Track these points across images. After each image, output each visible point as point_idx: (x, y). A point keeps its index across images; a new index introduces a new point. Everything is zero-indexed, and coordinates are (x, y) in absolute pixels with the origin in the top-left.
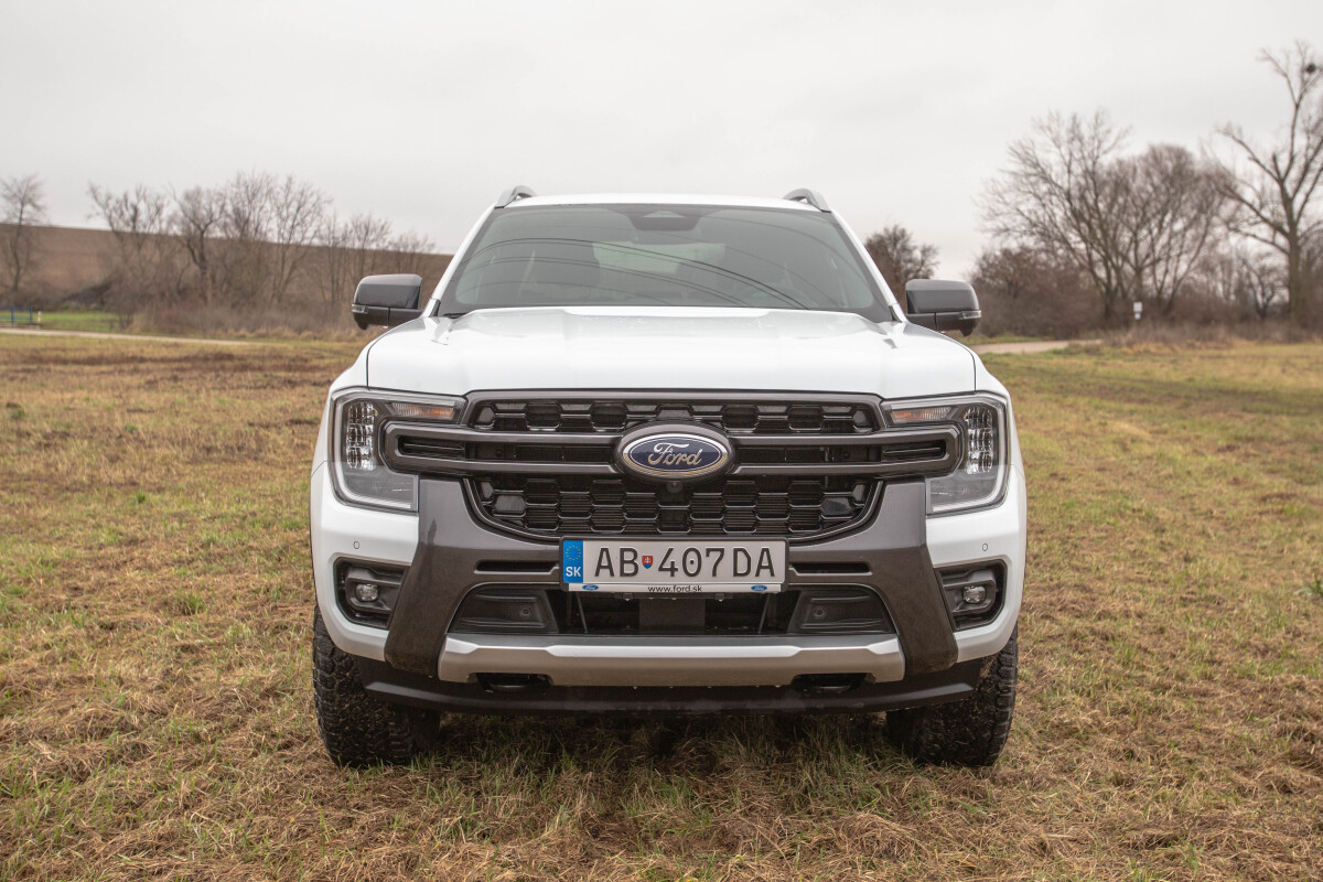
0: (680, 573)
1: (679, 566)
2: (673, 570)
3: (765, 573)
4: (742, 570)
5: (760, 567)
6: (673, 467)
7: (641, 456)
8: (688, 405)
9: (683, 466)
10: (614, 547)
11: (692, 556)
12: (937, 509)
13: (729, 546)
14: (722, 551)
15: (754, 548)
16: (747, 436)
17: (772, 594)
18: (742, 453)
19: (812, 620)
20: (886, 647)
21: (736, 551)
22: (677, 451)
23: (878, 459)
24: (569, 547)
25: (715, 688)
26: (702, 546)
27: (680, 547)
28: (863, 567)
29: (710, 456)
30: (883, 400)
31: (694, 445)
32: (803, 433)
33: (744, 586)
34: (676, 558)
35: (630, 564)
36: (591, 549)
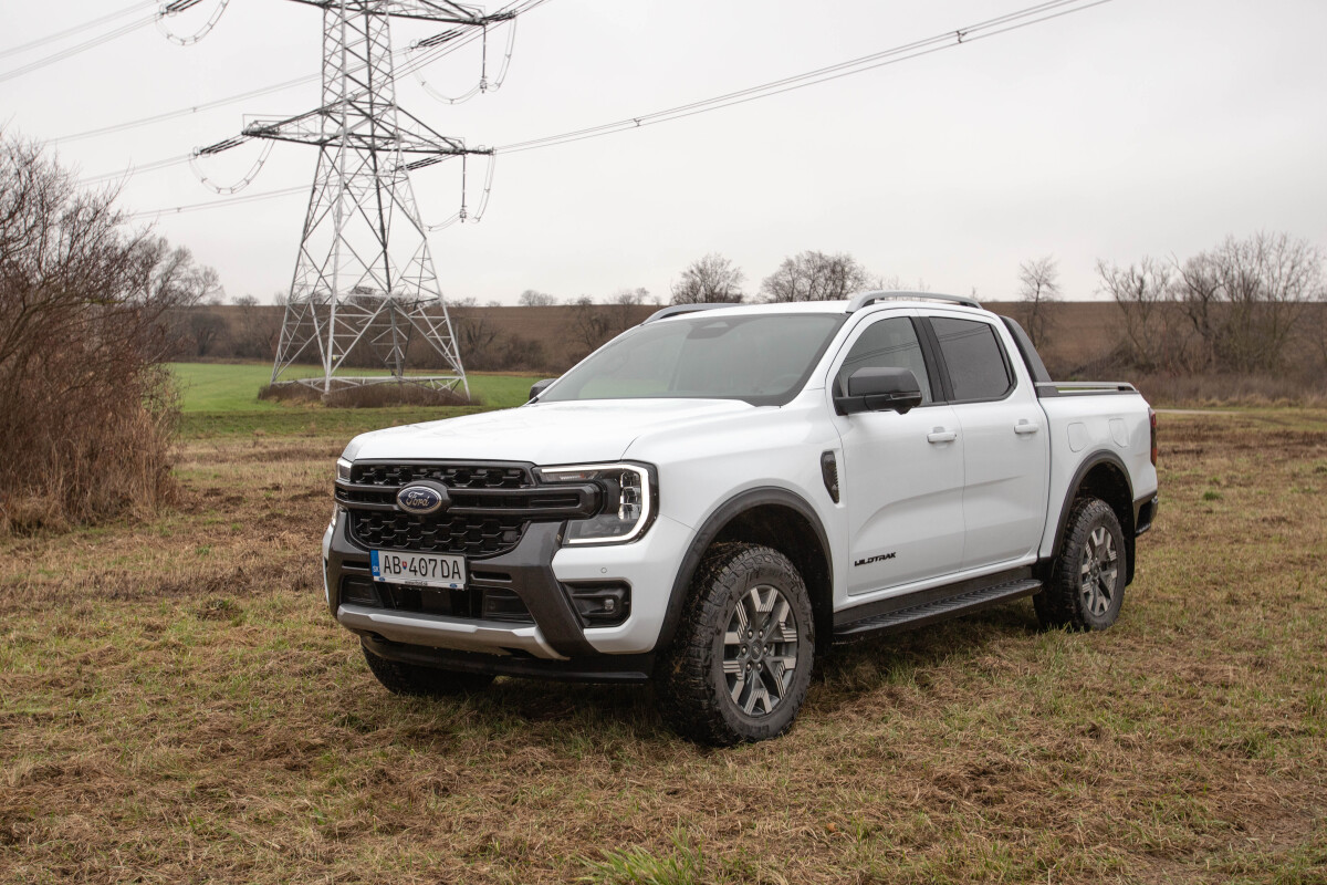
0: (418, 573)
1: (417, 569)
2: (415, 571)
3: (456, 576)
4: (446, 574)
5: (454, 573)
6: (417, 507)
7: (404, 499)
8: (444, 469)
9: (421, 507)
10: (391, 555)
11: (423, 563)
12: (572, 541)
13: (439, 558)
14: (435, 560)
15: (450, 559)
16: (462, 488)
17: (460, 590)
18: (457, 499)
19: (489, 610)
20: (528, 632)
21: (442, 561)
22: (418, 497)
23: (526, 506)
24: (373, 553)
25: (455, 651)
26: (427, 557)
27: (418, 557)
28: (507, 577)
29: (433, 501)
30: (536, 466)
31: (427, 493)
32: (491, 487)
33: (446, 584)
34: (416, 564)
35: (397, 568)
36: (382, 555)
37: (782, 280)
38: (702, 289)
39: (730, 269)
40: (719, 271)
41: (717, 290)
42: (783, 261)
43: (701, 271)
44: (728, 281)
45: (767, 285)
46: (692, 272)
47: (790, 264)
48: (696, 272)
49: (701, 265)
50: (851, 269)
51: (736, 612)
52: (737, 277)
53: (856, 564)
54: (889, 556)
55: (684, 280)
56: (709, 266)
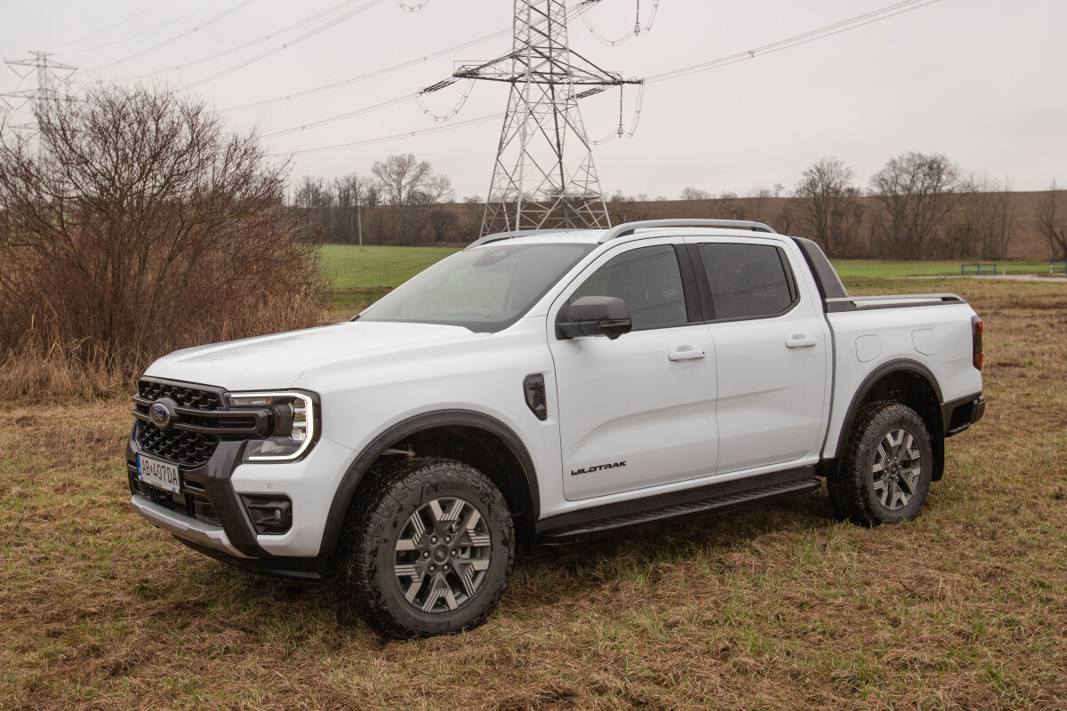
4: (170, 479)
6: (159, 421)
7: (152, 413)
11: (159, 468)
13: (166, 465)
14: (165, 468)
15: (171, 468)
16: (186, 408)
18: (179, 418)
20: (219, 534)
22: (158, 412)
26: (161, 464)
28: (201, 485)
29: (164, 417)
30: (227, 391)
31: (162, 410)
32: (202, 408)
33: (171, 488)
37: (887, 176)
38: (820, 185)
39: (843, 168)
40: (834, 170)
41: (832, 185)
42: (888, 160)
43: (819, 170)
44: (841, 178)
45: (874, 180)
46: (811, 171)
47: (893, 163)
48: (814, 171)
49: (819, 166)
50: (946, 166)
51: (411, 523)
52: (849, 175)
53: (573, 473)
54: (616, 465)
55: (805, 178)
56: (825, 165)
